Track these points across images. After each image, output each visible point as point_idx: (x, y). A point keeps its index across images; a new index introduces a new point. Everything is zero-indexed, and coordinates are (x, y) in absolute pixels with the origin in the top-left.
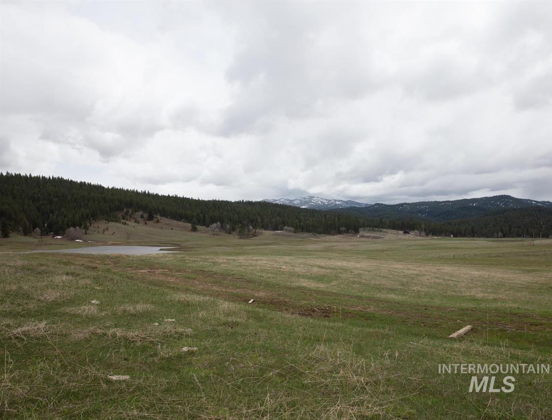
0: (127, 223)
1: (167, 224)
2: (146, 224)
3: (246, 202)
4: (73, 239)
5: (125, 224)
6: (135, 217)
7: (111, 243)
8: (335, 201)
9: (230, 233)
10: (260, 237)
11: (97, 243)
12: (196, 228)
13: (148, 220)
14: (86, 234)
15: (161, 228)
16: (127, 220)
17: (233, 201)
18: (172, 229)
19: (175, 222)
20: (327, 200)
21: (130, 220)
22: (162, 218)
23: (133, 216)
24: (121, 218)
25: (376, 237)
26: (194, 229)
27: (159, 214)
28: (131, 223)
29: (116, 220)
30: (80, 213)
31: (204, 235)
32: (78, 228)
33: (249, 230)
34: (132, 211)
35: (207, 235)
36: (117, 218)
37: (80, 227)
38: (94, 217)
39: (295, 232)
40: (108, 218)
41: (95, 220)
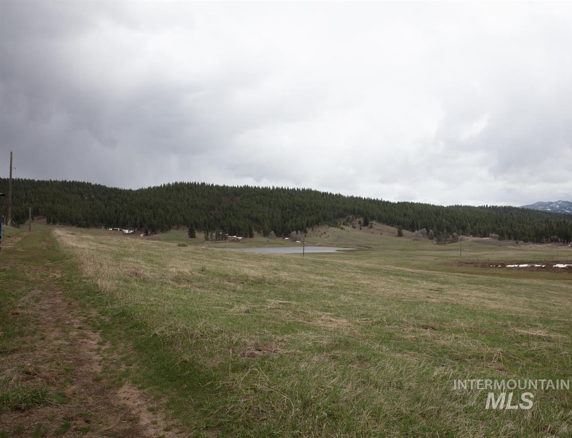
1: (378, 229)
2: (361, 229)
4: (295, 240)
6: (354, 222)
9: (431, 239)
10: (458, 243)
12: (402, 233)
13: (364, 225)
14: (305, 236)
15: (373, 232)
16: (346, 225)
18: (381, 234)
19: (387, 228)
21: (348, 226)
22: (377, 223)
23: (352, 222)
24: (342, 223)
26: (400, 234)
27: (375, 220)
28: (348, 228)
29: (336, 225)
30: (306, 220)
31: (406, 240)
32: (299, 232)
33: (453, 237)
34: (353, 218)
35: (409, 240)
36: (337, 224)
37: (301, 231)
38: (317, 223)
39: (499, 240)
40: (330, 223)
41: (319, 226)
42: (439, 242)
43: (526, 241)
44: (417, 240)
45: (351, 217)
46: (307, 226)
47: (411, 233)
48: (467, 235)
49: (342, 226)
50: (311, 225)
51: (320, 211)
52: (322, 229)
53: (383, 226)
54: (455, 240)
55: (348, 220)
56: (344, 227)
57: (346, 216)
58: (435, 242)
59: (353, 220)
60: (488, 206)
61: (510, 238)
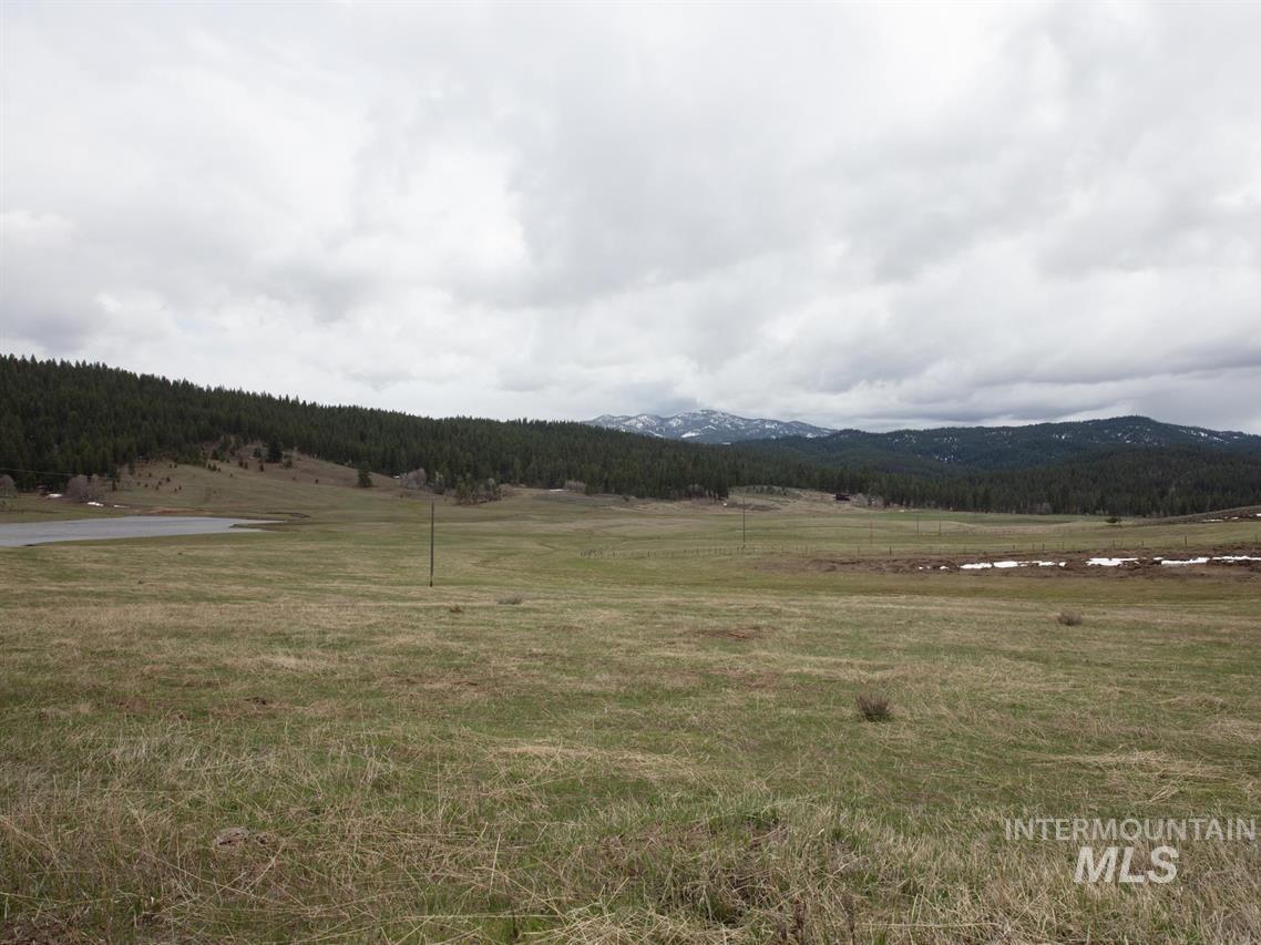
0: (218, 467)
1: (308, 471)
2: (262, 469)
3: (531, 422)
4: (82, 499)
5: (214, 469)
6: (242, 454)
7: (161, 509)
8: (763, 421)
9: (441, 493)
10: (504, 502)
11: (132, 509)
12: (369, 481)
13: (268, 461)
14: (114, 489)
15: (294, 479)
16: (222, 461)
17: (503, 420)
18: (317, 481)
19: (329, 466)
20: (743, 419)
21: (228, 462)
22: (301, 457)
23: (236, 452)
24: (210, 455)
25: (763, 506)
26: (365, 483)
27: (296, 448)
28: (228, 468)
29: (195, 460)
30: (111, 445)
31: (383, 495)
32: (95, 477)
33: (487, 488)
34: (237, 442)
35: (388, 496)
36: (197, 455)
37: (101, 475)
38: (145, 453)
39: (587, 493)
40: (177, 455)
41: (147, 459)
42: (462, 499)
43: (640, 496)
44: (409, 495)
45: (232, 439)
46: (115, 461)
47: (387, 479)
48: (515, 484)
49: (212, 463)
50: (123, 457)
51: (146, 423)
52: (160, 470)
53: (317, 461)
54: (494, 497)
55: (224, 447)
56: (219, 465)
57: (219, 435)
58: (453, 500)
59: (238, 447)
60: (528, 421)
61: (607, 490)
